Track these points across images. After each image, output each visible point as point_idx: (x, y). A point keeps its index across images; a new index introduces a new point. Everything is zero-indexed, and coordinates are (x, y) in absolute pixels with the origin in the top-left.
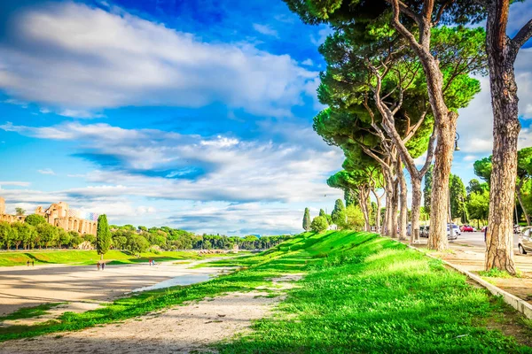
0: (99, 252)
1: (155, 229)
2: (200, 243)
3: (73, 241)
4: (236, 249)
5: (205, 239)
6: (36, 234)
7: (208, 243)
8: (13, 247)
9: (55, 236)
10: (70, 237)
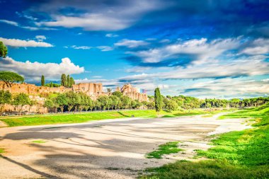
0: (157, 110)
1: (175, 97)
2: (204, 104)
3: (138, 105)
4: (228, 107)
5: (207, 102)
6: (120, 102)
8: (111, 109)
9: (129, 103)
10: (136, 103)
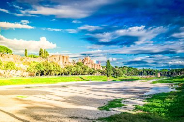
2: (142, 73)
4: (159, 75)
5: (144, 71)
6: (82, 69)
7: (145, 73)
8: (74, 74)
9: (88, 70)
